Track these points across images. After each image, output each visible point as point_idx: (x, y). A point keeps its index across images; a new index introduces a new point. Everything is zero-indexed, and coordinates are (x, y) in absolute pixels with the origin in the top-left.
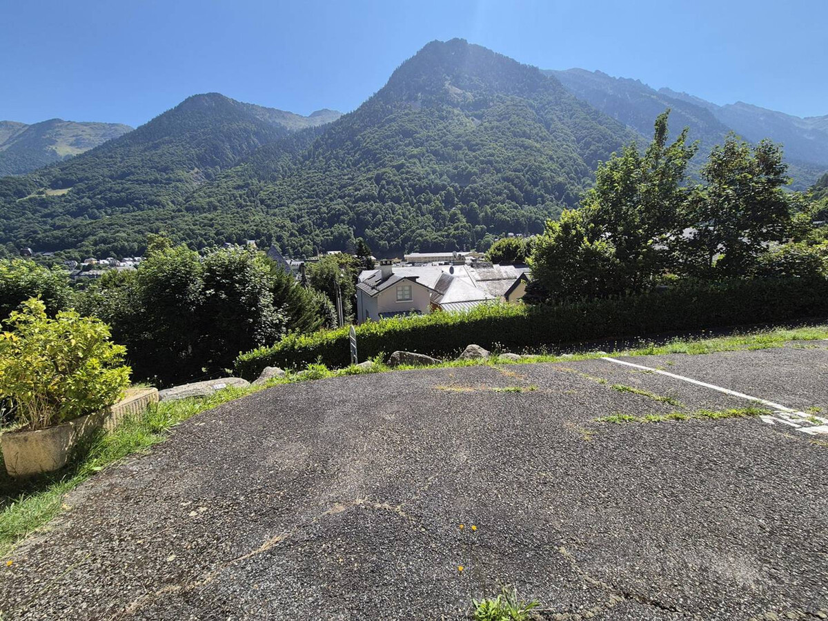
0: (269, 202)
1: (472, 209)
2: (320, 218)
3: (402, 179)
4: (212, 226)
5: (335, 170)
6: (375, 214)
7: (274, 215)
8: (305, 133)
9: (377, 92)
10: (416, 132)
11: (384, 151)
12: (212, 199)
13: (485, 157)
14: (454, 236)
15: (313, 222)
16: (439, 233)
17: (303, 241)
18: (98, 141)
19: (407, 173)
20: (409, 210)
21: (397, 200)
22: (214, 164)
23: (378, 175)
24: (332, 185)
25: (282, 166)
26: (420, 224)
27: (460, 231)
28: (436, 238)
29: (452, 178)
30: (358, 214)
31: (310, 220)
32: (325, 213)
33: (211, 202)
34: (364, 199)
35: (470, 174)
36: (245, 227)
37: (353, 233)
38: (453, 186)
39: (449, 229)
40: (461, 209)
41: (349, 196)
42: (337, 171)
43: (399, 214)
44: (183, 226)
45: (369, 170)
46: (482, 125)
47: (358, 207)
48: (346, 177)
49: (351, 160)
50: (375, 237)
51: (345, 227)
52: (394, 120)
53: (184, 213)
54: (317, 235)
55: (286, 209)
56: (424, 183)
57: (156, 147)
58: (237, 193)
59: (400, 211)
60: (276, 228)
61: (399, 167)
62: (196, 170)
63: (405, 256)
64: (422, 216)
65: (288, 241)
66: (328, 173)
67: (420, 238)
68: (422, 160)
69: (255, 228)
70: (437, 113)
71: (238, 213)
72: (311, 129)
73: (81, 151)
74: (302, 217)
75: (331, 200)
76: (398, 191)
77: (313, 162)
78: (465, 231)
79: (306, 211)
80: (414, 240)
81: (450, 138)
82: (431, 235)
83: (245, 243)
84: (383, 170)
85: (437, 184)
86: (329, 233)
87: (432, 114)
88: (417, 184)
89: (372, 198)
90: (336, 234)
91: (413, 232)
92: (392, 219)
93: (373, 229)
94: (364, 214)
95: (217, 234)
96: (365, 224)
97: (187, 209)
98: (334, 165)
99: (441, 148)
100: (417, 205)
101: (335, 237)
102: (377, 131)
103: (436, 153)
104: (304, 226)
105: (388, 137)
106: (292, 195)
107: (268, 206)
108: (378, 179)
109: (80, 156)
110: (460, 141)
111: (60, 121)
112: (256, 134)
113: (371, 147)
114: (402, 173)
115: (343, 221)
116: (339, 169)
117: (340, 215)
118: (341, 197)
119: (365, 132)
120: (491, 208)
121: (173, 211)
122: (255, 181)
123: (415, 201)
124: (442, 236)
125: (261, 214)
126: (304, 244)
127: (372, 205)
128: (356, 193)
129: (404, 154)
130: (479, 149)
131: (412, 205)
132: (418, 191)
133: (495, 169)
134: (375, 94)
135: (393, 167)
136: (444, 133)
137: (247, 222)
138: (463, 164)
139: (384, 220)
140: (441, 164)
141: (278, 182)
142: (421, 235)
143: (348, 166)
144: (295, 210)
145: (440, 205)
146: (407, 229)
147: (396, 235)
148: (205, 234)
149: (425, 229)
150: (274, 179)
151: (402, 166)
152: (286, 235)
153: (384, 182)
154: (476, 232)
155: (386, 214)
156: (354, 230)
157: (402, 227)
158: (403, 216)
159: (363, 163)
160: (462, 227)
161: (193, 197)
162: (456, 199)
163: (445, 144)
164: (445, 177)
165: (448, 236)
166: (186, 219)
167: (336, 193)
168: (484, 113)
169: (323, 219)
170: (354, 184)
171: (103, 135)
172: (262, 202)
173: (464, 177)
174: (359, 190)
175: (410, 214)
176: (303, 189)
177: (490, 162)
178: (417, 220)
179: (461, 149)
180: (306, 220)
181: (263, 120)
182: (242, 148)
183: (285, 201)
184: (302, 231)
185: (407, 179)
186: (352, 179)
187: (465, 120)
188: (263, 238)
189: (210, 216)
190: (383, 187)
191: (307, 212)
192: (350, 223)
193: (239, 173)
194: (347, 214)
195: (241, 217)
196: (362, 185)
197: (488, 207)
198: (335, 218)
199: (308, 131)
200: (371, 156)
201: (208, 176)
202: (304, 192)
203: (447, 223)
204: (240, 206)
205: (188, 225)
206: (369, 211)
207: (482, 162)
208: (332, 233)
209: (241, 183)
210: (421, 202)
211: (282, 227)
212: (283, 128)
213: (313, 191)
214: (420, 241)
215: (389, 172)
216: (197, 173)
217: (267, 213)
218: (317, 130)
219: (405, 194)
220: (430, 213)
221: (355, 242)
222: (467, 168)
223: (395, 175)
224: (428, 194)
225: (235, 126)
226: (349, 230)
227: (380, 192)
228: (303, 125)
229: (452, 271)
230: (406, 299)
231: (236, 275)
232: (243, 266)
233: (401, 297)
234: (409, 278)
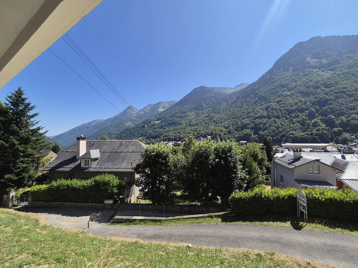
0: (217, 121)
1: (330, 119)
2: (237, 127)
3: (280, 107)
4: (196, 131)
5: (245, 106)
6: (265, 124)
7: (218, 126)
8: (233, 94)
9: (267, 72)
10: (289, 85)
11: (271, 95)
12: (197, 121)
13: (339, 90)
14: (316, 134)
15: (234, 128)
16: (305, 133)
17: (229, 136)
18: (169, 106)
19: (283, 104)
20: (285, 122)
21: (278, 117)
22: (199, 109)
23: (267, 107)
24: (243, 113)
25: (223, 108)
26: (292, 128)
27: (320, 132)
28: (303, 135)
29: (314, 104)
30: (256, 125)
31: (233, 128)
32: (240, 125)
33: (197, 123)
34: (259, 118)
35: (327, 100)
36: (207, 131)
37: (253, 133)
38: (314, 108)
39: (313, 130)
40: (321, 120)
41: (252, 117)
42: (246, 107)
43: (278, 124)
44: (188, 131)
45: (262, 105)
46: (335, 73)
47: (256, 121)
48: (250, 109)
49: (253, 102)
50: (264, 135)
51: (249, 130)
52: (276, 81)
53: (188, 126)
54: (236, 134)
55: (223, 124)
56: (294, 107)
57: (183, 106)
58: (205, 119)
59: (279, 122)
60: (219, 131)
61: (278, 102)
62: (193, 112)
63: (282, 144)
64: (293, 124)
65: (223, 136)
66: (242, 108)
67: (292, 136)
68: (293, 96)
69: (211, 131)
70: (302, 74)
71: (205, 126)
72: (235, 92)
73: (164, 110)
74: (230, 127)
75: (243, 119)
76: (278, 113)
77: (236, 104)
78: (325, 132)
79: (231, 124)
80: (288, 137)
81: (311, 84)
82: (299, 134)
83: (207, 137)
84: (270, 104)
85: (303, 107)
86: (241, 133)
87: (298, 75)
88: (289, 109)
89: (264, 117)
90: (245, 133)
91: (288, 132)
92: (275, 126)
93: (264, 131)
94: (259, 124)
95: (198, 134)
96: (260, 129)
97: (189, 125)
98: (245, 105)
99: (305, 89)
100: (289, 119)
101: (244, 135)
102: (266, 88)
103: (301, 93)
104: (230, 130)
105: (273, 89)
106: (226, 118)
107: (216, 123)
108: (267, 108)
109: (164, 111)
110: (318, 84)
111: (161, 102)
112: (214, 97)
113: (264, 95)
114: (280, 104)
115: (248, 128)
116: (247, 106)
117: (247, 125)
118: (247, 118)
119: (261, 89)
120: (346, 118)
121: (185, 126)
122: (212, 114)
123: (288, 117)
124: (307, 134)
125: (214, 126)
126: (230, 138)
127: (263, 120)
128: (255, 115)
129: (282, 96)
130: (334, 86)
131: (287, 119)
132: (290, 112)
133: (348, 95)
134: (266, 73)
135: (275, 102)
136: (307, 82)
137: (208, 129)
138: (322, 95)
139: (270, 127)
140: (305, 97)
141: (221, 114)
142: (293, 134)
143: (252, 104)
144: (227, 124)
145: (305, 118)
146: (284, 131)
147: (277, 134)
148: (194, 134)
149: (295, 131)
150: (219, 113)
151: (280, 101)
152: (222, 134)
153: (270, 109)
154: (335, 132)
155: (271, 124)
156: (253, 132)
157: (280, 130)
158: (281, 125)
159: (259, 102)
160: (322, 129)
161: (191, 121)
162: (317, 114)
163: (308, 87)
164: (308, 103)
165: (311, 134)
166: (188, 128)
167: (245, 116)
168: (336, 67)
169: (239, 127)
170: (254, 112)
171: (170, 104)
172: (214, 121)
173: (323, 103)
174: (257, 114)
175: (285, 124)
176: (231, 116)
177: (344, 92)
178: (290, 126)
179: (319, 88)
180: (231, 128)
181: (217, 92)
182: (209, 103)
183: (223, 121)
184: (229, 132)
185: (284, 107)
186: (253, 110)
187: (321, 73)
188: (214, 135)
189: (196, 127)
190: (269, 111)
191: (232, 125)
192: (252, 129)
193: (207, 112)
194: (250, 124)
195: (206, 127)
196: (258, 112)
197: (343, 117)
198: (244, 127)
199: (234, 93)
200: (263, 99)
201: (197, 114)
202: (231, 117)
203: (310, 127)
204: (206, 123)
205: (189, 131)
206: (262, 123)
207: (336, 93)
208: (243, 133)
209: (207, 115)
210: (292, 117)
211: (221, 131)
212: (224, 94)
213: (235, 116)
214: (292, 137)
215: (273, 105)
216: (193, 113)
217: (216, 126)
218: (238, 92)
219: (282, 114)
220: (299, 122)
221: (253, 137)
222: (324, 97)
223: (276, 106)
224: (296, 113)
225: (207, 96)
226: (251, 132)
227: (268, 114)
228: (232, 91)
229: (343, 157)
230: (316, 174)
231: (228, 153)
232: (230, 149)
233: (311, 172)
234: (318, 160)
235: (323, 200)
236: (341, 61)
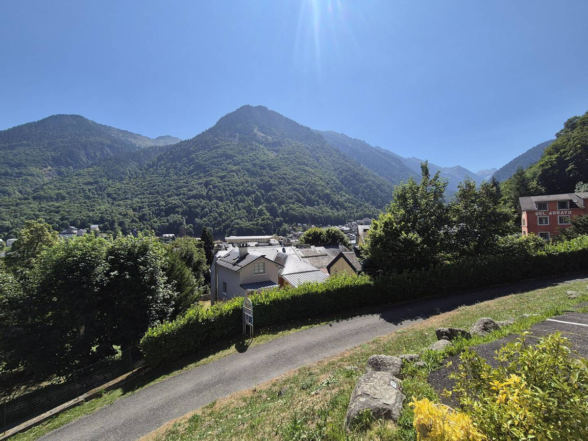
0: (115, 196)
1: (273, 207)
2: (158, 210)
3: (224, 185)
4: (57, 212)
5: (173, 176)
6: (203, 208)
7: (119, 205)
8: (151, 150)
9: (207, 129)
10: (235, 156)
11: (212, 166)
12: (61, 191)
13: (281, 175)
14: (261, 225)
15: (152, 212)
16: (251, 223)
17: (143, 226)
19: (228, 181)
20: (229, 206)
21: (221, 199)
22: (67, 165)
23: (207, 182)
24: (170, 186)
25: (129, 171)
26: (238, 216)
27: (265, 222)
28: (249, 226)
29: (260, 187)
30: (189, 207)
31: (150, 210)
32: (163, 206)
33: (60, 193)
34: (195, 197)
35: (271, 185)
36: (91, 214)
37: (185, 220)
38: (260, 192)
39: (258, 220)
40: (266, 207)
41: (184, 194)
42: (175, 177)
43: (221, 209)
44: (29, 212)
45: (200, 178)
46: (278, 156)
47: (191, 202)
48: (182, 181)
49: (186, 170)
50: (202, 224)
51: (179, 216)
52: (219, 147)
53: (31, 200)
54: (155, 222)
55: (129, 202)
56: (241, 188)
57: (12, 148)
58: (86, 188)
59: (222, 207)
60: (119, 216)
61: (222, 178)
62: (49, 168)
63: (226, 238)
64: (239, 210)
65: (128, 226)
66: (168, 178)
67: (237, 226)
68: (239, 174)
69: (100, 215)
70: (249, 147)
71: (85, 203)
72: (156, 147)
74: (143, 208)
75: (169, 196)
76: (221, 193)
77: (156, 169)
78: (269, 222)
79: (147, 203)
80: (232, 227)
81: (257, 162)
82: (245, 224)
83: (89, 227)
84: (211, 178)
85: (249, 190)
86: (166, 221)
87: (246, 146)
88: (235, 189)
89: (202, 197)
90: (171, 221)
91: (232, 221)
92: (216, 212)
93: (201, 218)
94: (195, 207)
95: (62, 219)
96: (196, 215)
97: (34, 198)
98: (172, 173)
99: (252, 167)
100: (234, 203)
101: (170, 224)
102: (207, 153)
103: (248, 170)
104: (144, 215)
105: (215, 157)
106: (136, 191)
107: (114, 199)
108: (207, 184)
110: (264, 164)
112: (110, 146)
113: (203, 163)
114: (225, 181)
115: (178, 212)
116: (176, 175)
117: (175, 208)
118: (177, 195)
119: (198, 153)
120: (286, 207)
121: (20, 199)
122: (104, 180)
123: (234, 200)
124: (253, 224)
125: (107, 204)
126: (143, 228)
127: (201, 202)
128: (189, 193)
129: (226, 169)
130: (277, 170)
131: (232, 202)
132: (236, 194)
133: (287, 182)
134: (206, 131)
135: (218, 177)
136: (254, 158)
137: (93, 211)
138: (267, 179)
139: (211, 212)
140: (252, 177)
141: (125, 182)
142: (238, 224)
143: (184, 174)
144: (138, 202)
145: (251, 204)
146: (228, 219)
147: (219, 223)
148: (50, 219)
149: (241, 220)
150: (121, 179)
151: (224, 177)
152: (127, 221)
153: (211, 186)
154: (277, 222)
155: (212, 208)
156: (186, 219)
157: (224, 218)
158: (225, 210)
159: (196, 172)
160: (267, 218)
161: (42, 189)
162: (262, 200)
163: (254, 165)
164: (254, 185)
165: (257, 225)
166: (31, 206)
167: (173, 192)
168: (279, 149)
169: (161, 210)
170: (188, 186)
172: (109, 195)
173: (267, 187)
174: (192, 191)
175: (230, 209)
176: (146, 188)
177: (284, 178)
178: (235, 213)
179: (265, 169)
180: (146, 211)
181: (117, 137)
182: (95, 155)
183: (129, 195)
184: (142, 218)
185: (229, 186)
186: (187, 183)
187: (267, 152)
188: (106, 223)
189: (57, 204)
190: (210, 189)
191: (148, 205)
192: (183, 214)
193: (90, 173)
194: (181, 207)
195: (88, 206)
196: (194, 187)
197: (284, 206)
198: (170, 210)
199: (154, 149)
200: (201, 169)
201: (60, 173)
202: (147, 190)
203: (256, 216)
204: (88, 198)
205: (33, 211)
206: (199, 205)
207: (279, 178)
208: (168, 220)
209: (92, 181)
210: (238, 201)
211: (125, 215)
212: (133, 145)
213: (154, 189)
214: (237, 227)
215: (215, 180)
216: (50, 170)
217: (113, 204)
218: (161, 148)
219: (226, 195)
220: (245, 208)
221: (186, 228)
222: (269, 181)
223: (219, 182)
224: (243, 196)
225: (92, 139)
226: (182, 219)
227: (208, 193)
228: (152, 144)
229: (284, 251)
230: (261, 273)
231: (139, 258)
232: (144, 249)
233: (257, 272)
234: (263, 256)
235: (268, 303)
236: (283, 144)
